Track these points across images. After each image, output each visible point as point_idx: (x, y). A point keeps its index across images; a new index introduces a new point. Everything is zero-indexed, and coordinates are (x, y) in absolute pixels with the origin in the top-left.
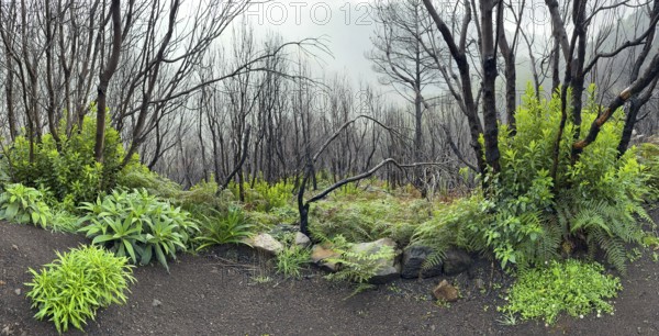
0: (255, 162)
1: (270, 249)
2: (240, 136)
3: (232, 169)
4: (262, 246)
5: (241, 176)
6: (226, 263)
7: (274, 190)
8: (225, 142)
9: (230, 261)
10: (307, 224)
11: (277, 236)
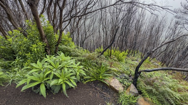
0: (117, 43)
1: (117, 89)
2: (113, 33)
3: (109, 44)
4: (113, 86)
5: (111, 47)
6: (96, 89)
7: (121, 54)
8: (108, 35)
9: (98, 89)
10: (137, 81)
11: (121, 80)
